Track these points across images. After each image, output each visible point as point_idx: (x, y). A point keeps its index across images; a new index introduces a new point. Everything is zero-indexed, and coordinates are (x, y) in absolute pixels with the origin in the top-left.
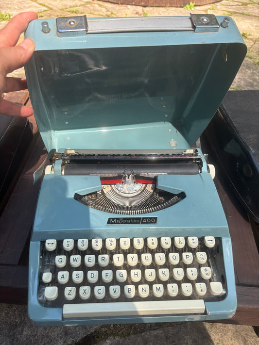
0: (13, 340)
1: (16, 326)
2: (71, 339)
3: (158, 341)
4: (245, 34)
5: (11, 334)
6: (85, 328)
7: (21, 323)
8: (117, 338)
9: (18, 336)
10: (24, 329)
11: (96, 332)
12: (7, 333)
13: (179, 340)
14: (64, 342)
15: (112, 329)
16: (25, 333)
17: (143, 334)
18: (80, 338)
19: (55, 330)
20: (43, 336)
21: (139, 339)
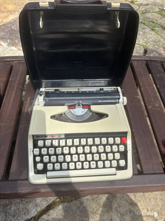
0: (6, 213)
1: (7, 205)
2: (40, 208)
3: (88, 202)
4: (133, 1)
5: (4, 210)
6: (47, 201)
7: (9, 203)
8: (66, 204)
9: (9, 211)
10: (12, 207)
11: (53, 202)
12: (2, 210)
13: (100, 200)
14: (36, 210)
15: (62, 199)
16: (12, 209)
17: (80, 199)
18: (45, 207)
19: (30, 204)
20: (23, 208)
21: (78, 203)
